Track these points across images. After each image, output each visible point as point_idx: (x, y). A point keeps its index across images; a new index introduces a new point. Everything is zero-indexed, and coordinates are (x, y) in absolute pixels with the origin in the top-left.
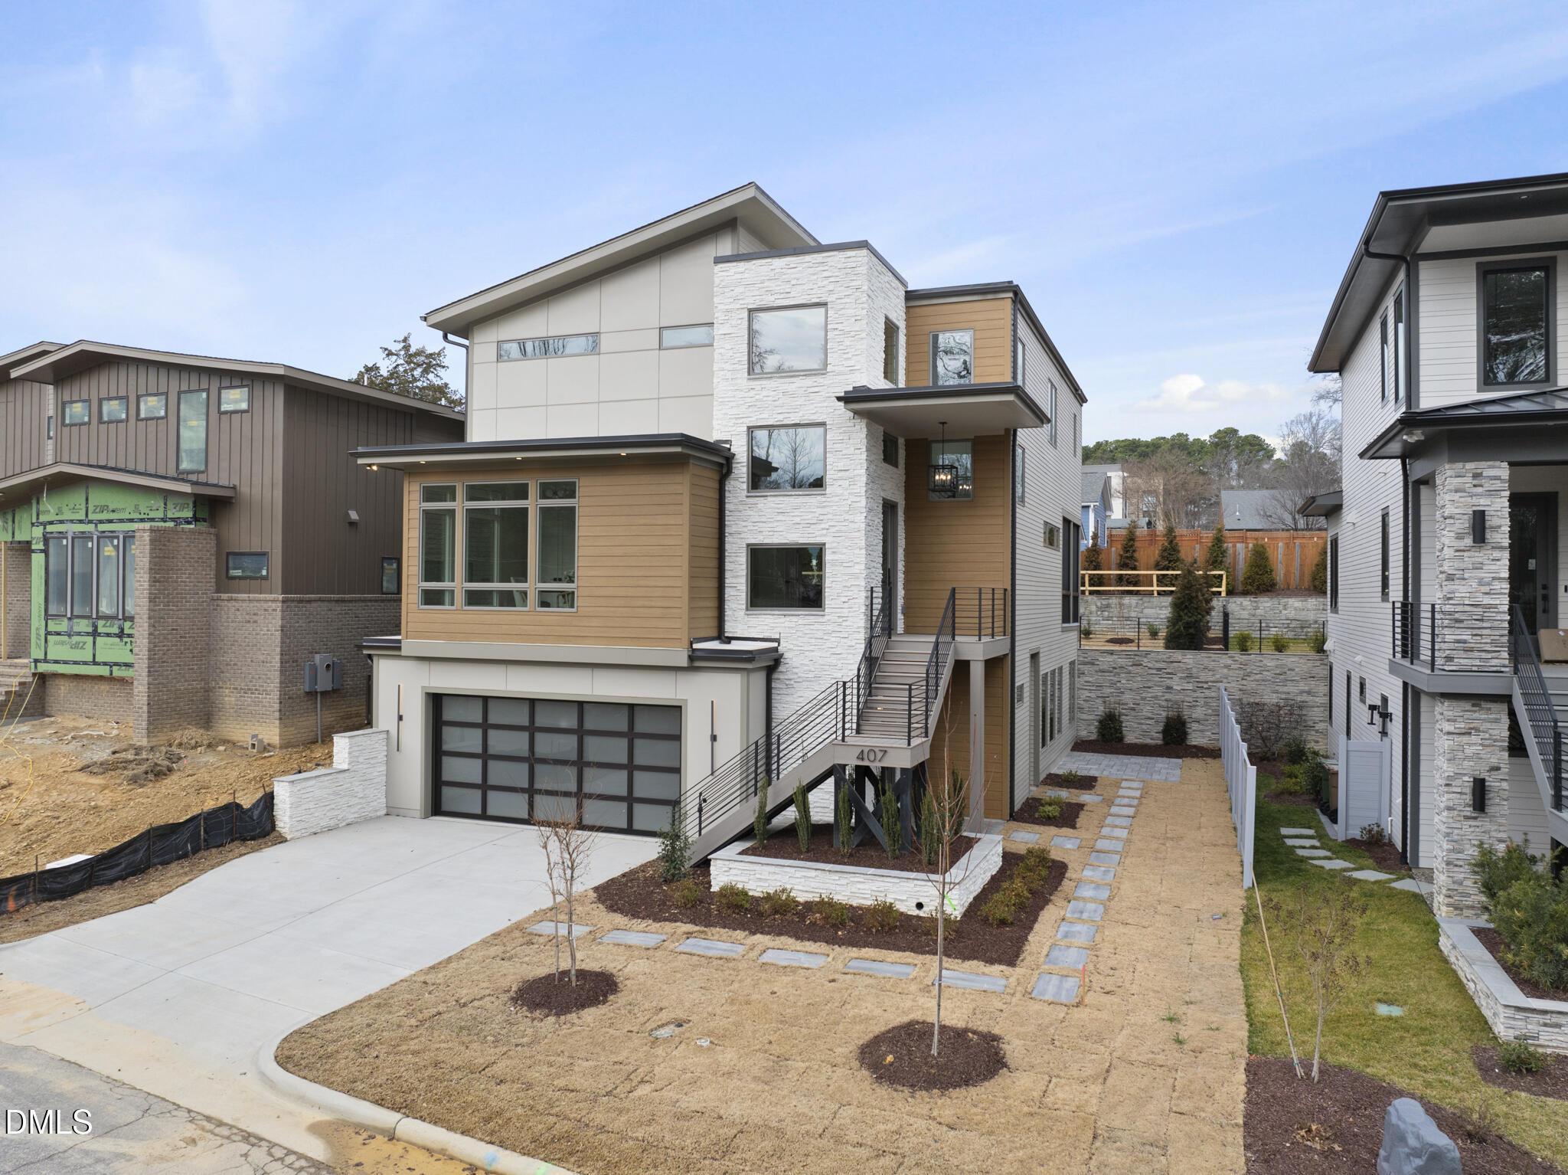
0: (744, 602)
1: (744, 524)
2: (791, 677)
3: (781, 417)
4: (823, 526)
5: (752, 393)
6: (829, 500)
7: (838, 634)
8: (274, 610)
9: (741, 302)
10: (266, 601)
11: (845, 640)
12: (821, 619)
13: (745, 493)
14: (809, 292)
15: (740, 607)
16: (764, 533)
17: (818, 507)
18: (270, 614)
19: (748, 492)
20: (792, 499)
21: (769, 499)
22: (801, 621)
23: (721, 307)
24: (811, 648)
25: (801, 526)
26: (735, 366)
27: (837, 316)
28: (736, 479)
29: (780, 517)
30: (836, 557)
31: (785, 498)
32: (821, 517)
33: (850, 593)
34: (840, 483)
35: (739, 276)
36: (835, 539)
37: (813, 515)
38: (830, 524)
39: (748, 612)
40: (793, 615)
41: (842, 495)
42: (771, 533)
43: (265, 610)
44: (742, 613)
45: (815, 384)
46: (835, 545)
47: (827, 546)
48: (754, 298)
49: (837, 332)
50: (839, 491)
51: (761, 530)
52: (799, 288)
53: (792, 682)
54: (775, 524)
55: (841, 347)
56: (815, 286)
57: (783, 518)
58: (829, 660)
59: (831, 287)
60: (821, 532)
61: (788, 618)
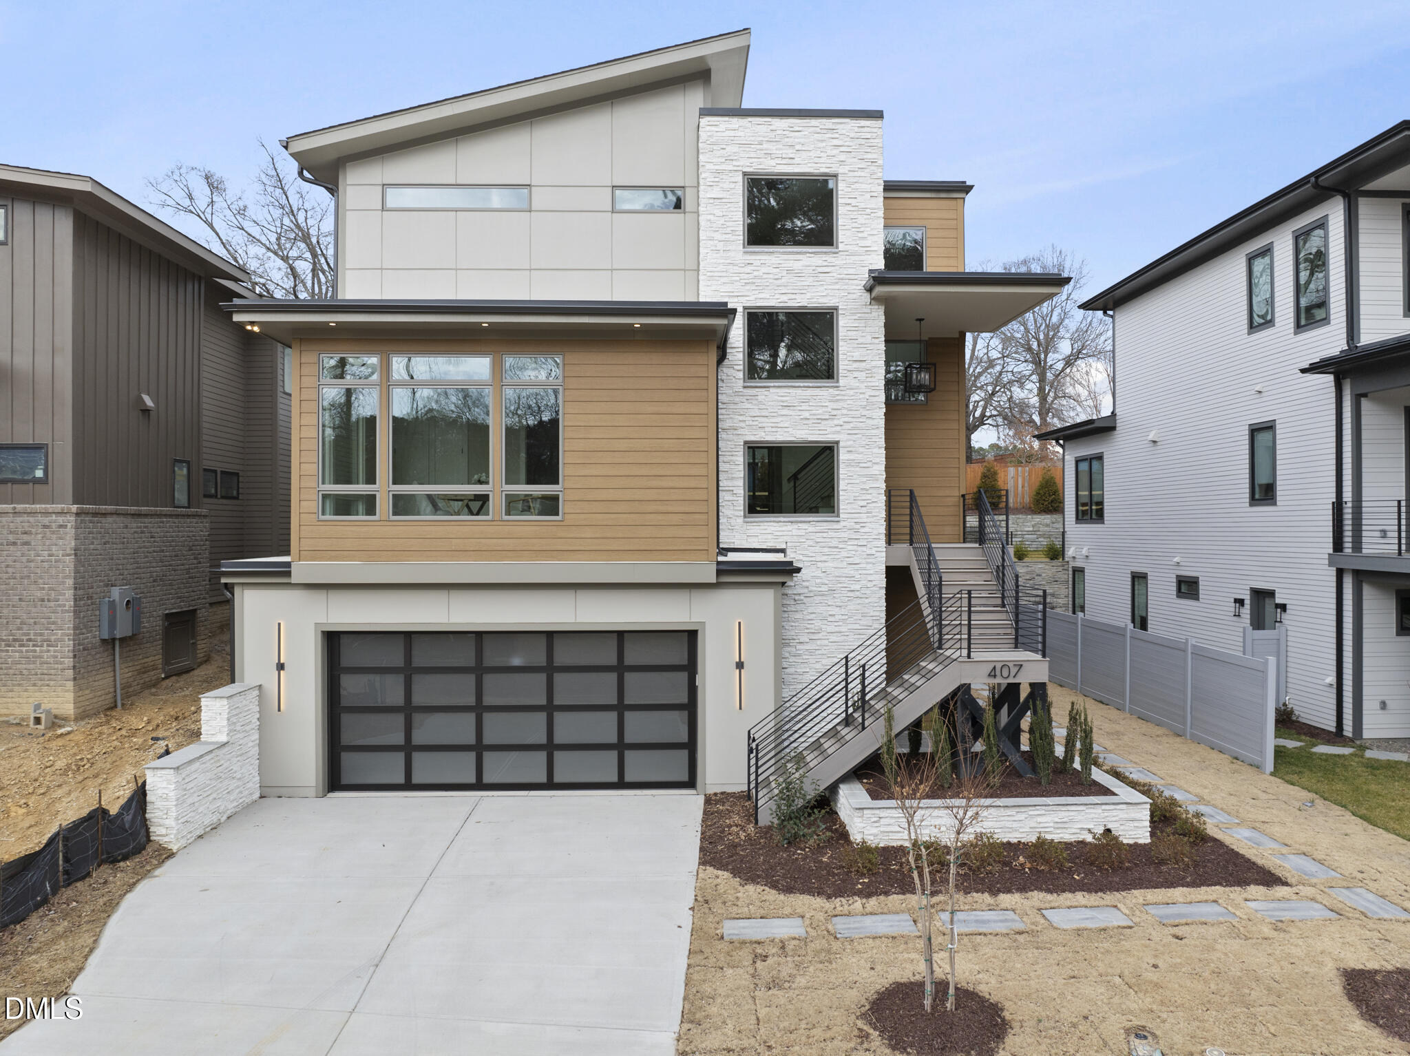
0: (742, 508)
1: (741, 418)
2: (801, 591)
3: (784, 298)
4: (836, 422)
5: (749, 269)
6: (843, 393)
7: (856, 542)
8: (61, 526)
9: (735, 163)
10: (46, 513)
11: (864, 549)
12: (835, 526)
13: (741, 383)
14: (817, 160)
15: (737, 513)
16: (766, 429)
17: (830, 401)
18: (53, 533)
19: (744, 382)
20: (799, 391)
21: (772, 390)
22: (810, 528)
23: (709, 166)
24: (824, 558)
25: (810, 422)
26: (727, 236)
27: (850, 190)
28: (731, 367)
29: (785, 412)
30: (851, 457)
31: (791, 390)
32: (834, 412)
33: (869, 497)
34: (856, 374)
35: (732, 133)
36: (849, 437)
37: (824, 409)
38: (846, 420)
39: (746, 519)
40: (801, 522)
41: (858, 388)
42: (774, 430)
43: (45, 526)
44: (741, 520)
45: (825, 264)
46: (851, 443)
47: (841, 444)
48: (751, 160)
49: (849, 208)
50: (854, 383)
51: (764, 425)
52: (804, 155)
53: (802, 597)
54: (780, 419)
55: (855, 225)
56: (822, 154)
57: (791, 413)
58: (846, 571)
59: (843, 157)
60: (834, 429)
61: (795, 526)
